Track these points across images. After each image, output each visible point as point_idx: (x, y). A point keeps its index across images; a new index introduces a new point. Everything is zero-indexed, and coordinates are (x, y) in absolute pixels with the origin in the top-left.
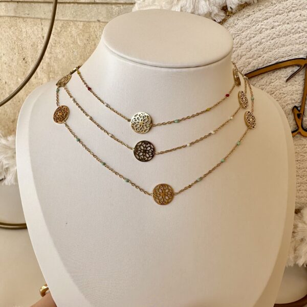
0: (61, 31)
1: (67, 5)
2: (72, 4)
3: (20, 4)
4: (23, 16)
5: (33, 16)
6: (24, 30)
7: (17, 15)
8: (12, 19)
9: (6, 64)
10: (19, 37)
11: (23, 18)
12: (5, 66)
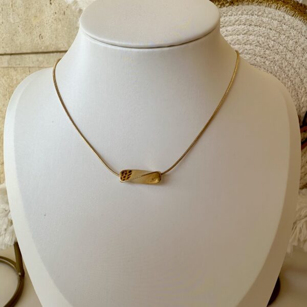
1: (52, 54)
2: (55, 54)
3: (12, 56)
4: (14, 66)
5: (23, 66)
7: (10, 66)
8: (5, 69)
11: (14, 68)
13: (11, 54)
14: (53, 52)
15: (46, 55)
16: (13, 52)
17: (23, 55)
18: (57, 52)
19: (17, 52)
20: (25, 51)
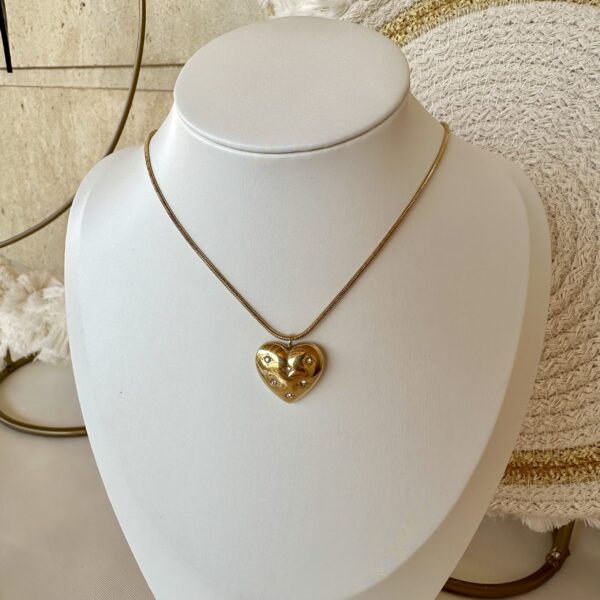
0: (155, 107)
1: (165, 69)
2: (171, 68)
3: (107, 70)
4: (110, 86)
6: (109, 107)
7: (103, 86)
8: (96, 91)
9: (85, 157)
10: (104, 118)
11: (109, 89)
12: (85, 161)
13: (104, 67)
14: (167, 65)
15: (157, 69)
16: (107, 64)
17: (122, 69)
18: (173, 65)
19: (113, 64)
20: (124, 63)
